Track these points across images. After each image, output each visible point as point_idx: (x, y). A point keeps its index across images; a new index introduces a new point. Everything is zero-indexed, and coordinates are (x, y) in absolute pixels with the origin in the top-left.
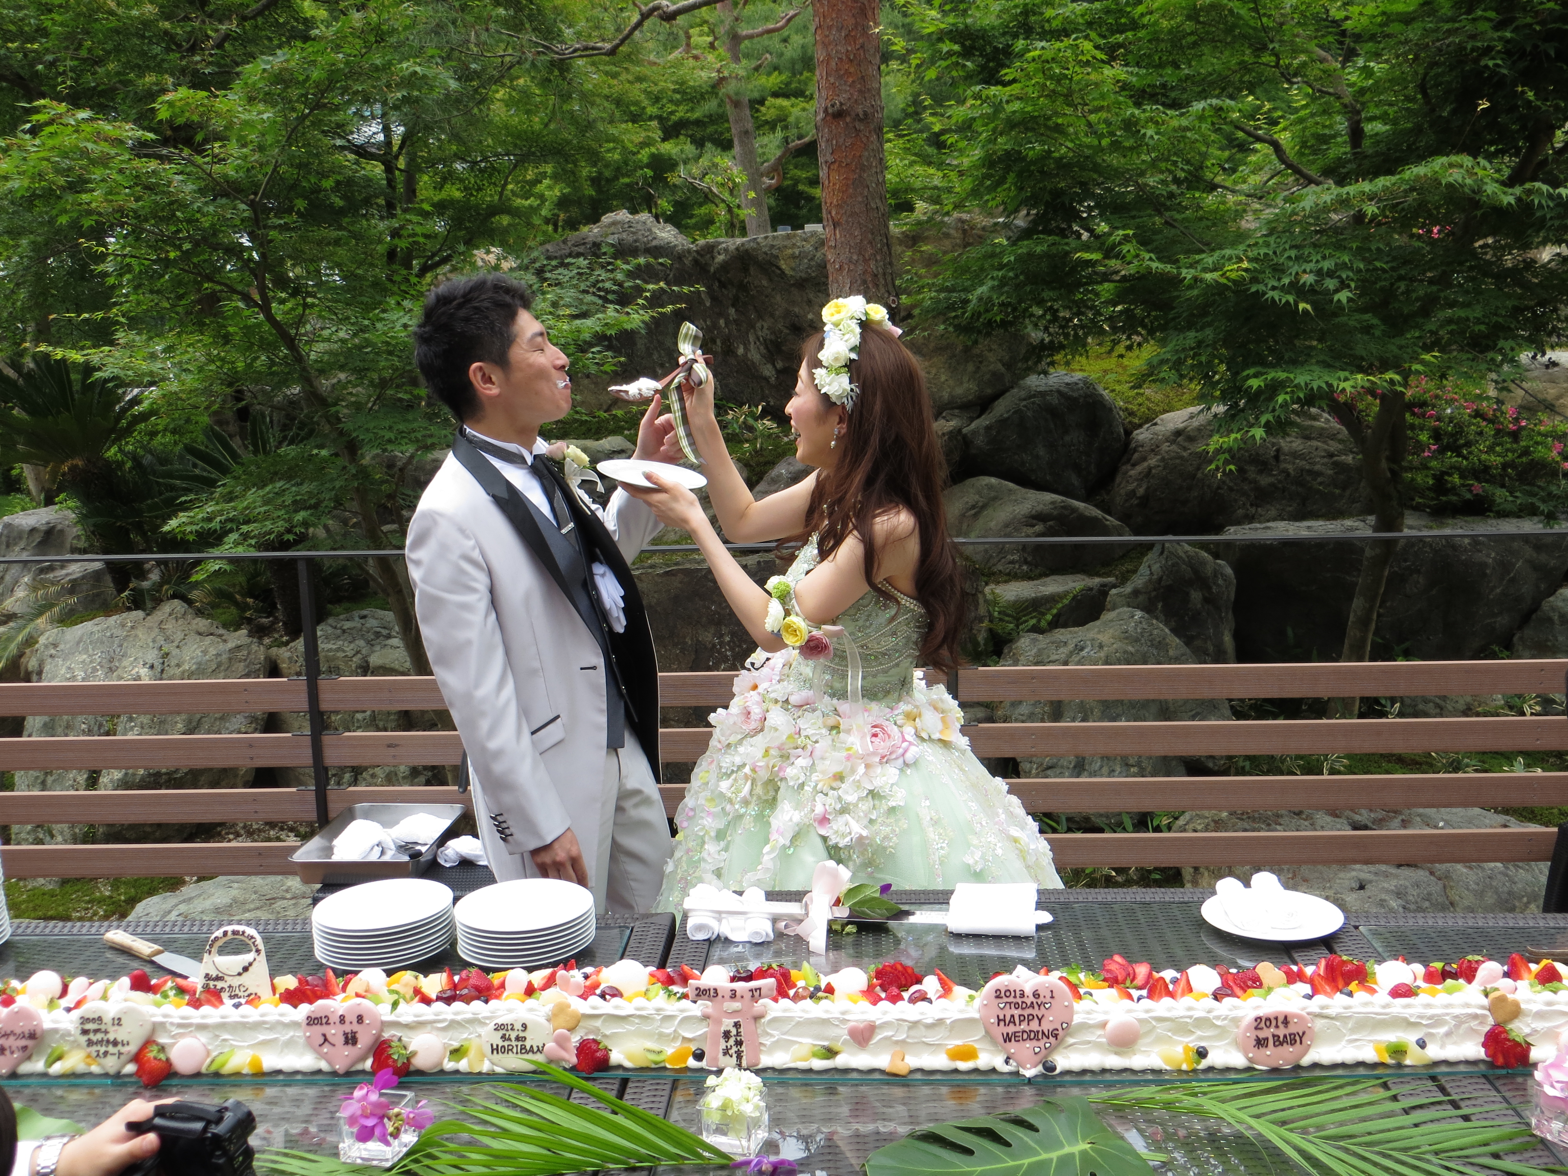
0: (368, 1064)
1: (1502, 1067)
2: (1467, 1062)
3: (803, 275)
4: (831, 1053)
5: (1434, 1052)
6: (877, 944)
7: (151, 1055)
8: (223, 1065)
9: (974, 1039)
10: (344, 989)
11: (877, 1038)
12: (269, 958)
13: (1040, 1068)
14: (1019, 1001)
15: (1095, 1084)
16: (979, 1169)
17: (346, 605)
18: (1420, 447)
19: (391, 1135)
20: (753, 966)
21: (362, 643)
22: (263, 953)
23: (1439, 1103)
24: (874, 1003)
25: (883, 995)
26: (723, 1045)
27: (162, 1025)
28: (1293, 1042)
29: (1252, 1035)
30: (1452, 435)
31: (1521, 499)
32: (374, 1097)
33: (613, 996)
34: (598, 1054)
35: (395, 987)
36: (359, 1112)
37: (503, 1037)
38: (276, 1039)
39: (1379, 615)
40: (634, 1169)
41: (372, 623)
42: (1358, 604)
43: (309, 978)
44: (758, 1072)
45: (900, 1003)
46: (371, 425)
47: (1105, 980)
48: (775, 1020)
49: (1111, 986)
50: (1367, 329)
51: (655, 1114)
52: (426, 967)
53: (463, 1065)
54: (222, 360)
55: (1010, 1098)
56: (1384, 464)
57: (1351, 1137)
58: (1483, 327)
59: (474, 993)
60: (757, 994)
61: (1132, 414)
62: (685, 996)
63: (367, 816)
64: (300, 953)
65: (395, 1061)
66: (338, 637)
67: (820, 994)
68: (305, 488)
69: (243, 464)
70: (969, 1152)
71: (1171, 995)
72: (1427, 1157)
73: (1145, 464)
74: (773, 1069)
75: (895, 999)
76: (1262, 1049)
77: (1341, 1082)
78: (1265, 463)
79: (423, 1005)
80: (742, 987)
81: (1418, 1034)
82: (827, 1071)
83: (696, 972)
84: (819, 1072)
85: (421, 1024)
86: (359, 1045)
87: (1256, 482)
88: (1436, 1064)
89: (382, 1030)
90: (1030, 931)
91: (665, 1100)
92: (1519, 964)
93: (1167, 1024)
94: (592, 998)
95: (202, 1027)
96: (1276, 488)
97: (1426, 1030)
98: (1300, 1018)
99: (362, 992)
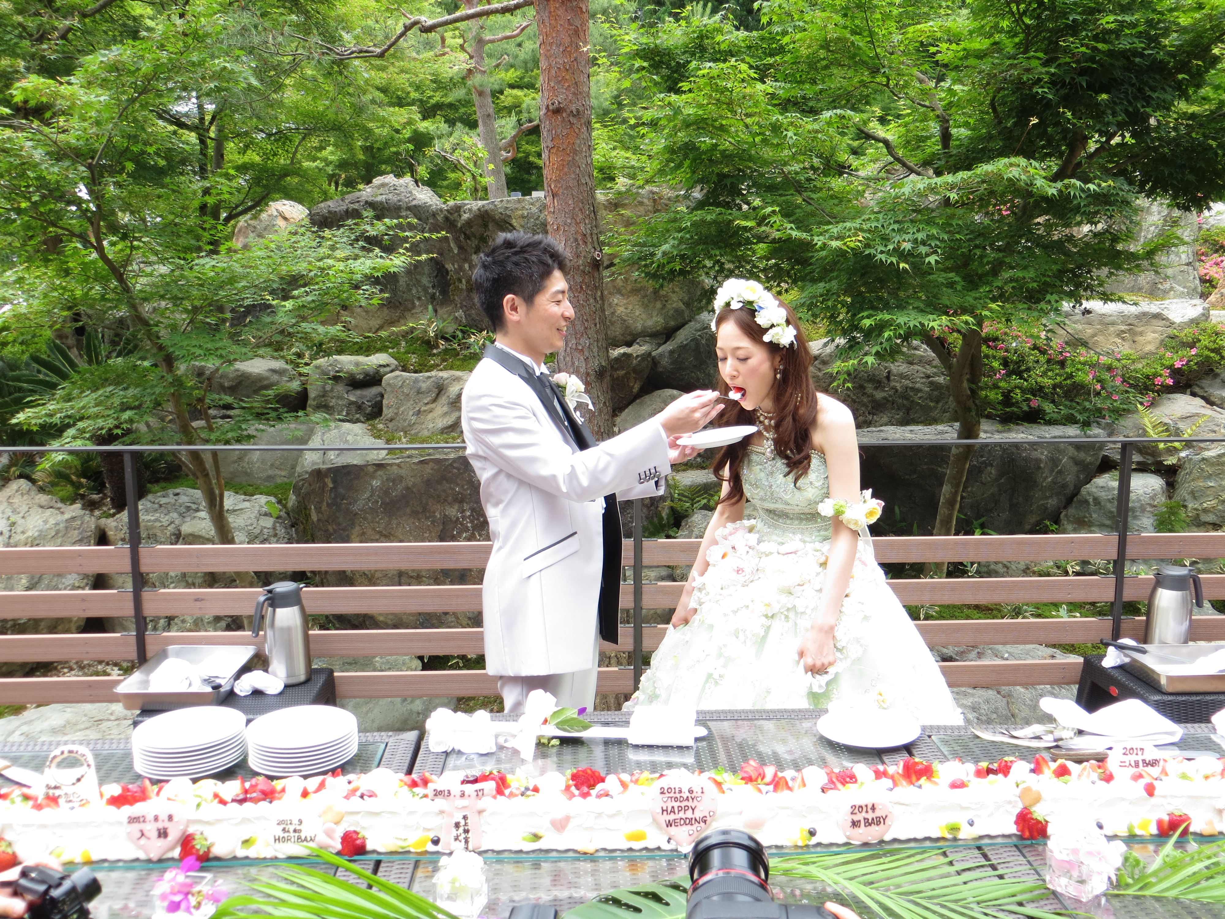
0: (176, 853)
1: (1028, 839)
2: (1004, 836)
4: (537, 837)
5: (979, 829)
6: (574, 754)
9: (644, 825)
10: (158, 793)
11: (570, 826)
12: (98, 771)
14: (678, 795)
17: (163, 484)
18: (994, 371)
19: (194, 907)
20: (479, 772)
21: (175, 515)
22: (93, 767)
23: (982, 866)
24: (570, 799)
25: (576, 792)
26: (454, 832)
27: (9, 825)
28: (878, 823)
29: (849, 818)
30: (1017, 363)
31: (1064, 411)
32: (181, 878)
33: (370, 796)
34: (358, 842)
35: (197, 792)
36: (168, 890)
37: (284, 830)
38: (102, 835)
39: (962, 498)
41: (183, 499)
42: (946, 489)
43: (130, 786)
44: (480, 853)
45: (589, 798)
46: (185, 343)
47: (743, 779)
48: (493, 813)
49: (747, 783)
50: (951, 285)
51: (402, 887)
52: (225, 775)
53: (252, 852)
54: (64, 288)
55: (671, 869)
56: (965, 385)
57: (918, 892)
58: (1035, 285)
59: (261, 796)
60: (480, 793)
62: (426, 796)
63: (178, 655)
64: (123, 766)
65: (198, 850)
66: (156, 511)
67: (529, 793)
68: (131, 392)
69: (79, 372)
70: (637, 910)
71: (789, 788)
72: (971, 906)
74: (493, 851)
75: (585, 795)
76: (856, 829)
77: (912, 852)
78: (879, 382)
79: (221, 806)
80: (470, 789)
81: (969, 815)
82: (533, 851)
83: (434, 777)
84: (528, 853)
85: (219, 821)
86: (170, 838)
87: (872, 396)
88: (981, 837)
89: (187, 826)
90: (691, 742)
91: (409, 876)
92: (1042, 763)
93: (787, 811)
94: (353, 799)
95: (43, 826)
96: (888, 401)
97: (974, 812)
98: (884, 805)
99: (172, 797)
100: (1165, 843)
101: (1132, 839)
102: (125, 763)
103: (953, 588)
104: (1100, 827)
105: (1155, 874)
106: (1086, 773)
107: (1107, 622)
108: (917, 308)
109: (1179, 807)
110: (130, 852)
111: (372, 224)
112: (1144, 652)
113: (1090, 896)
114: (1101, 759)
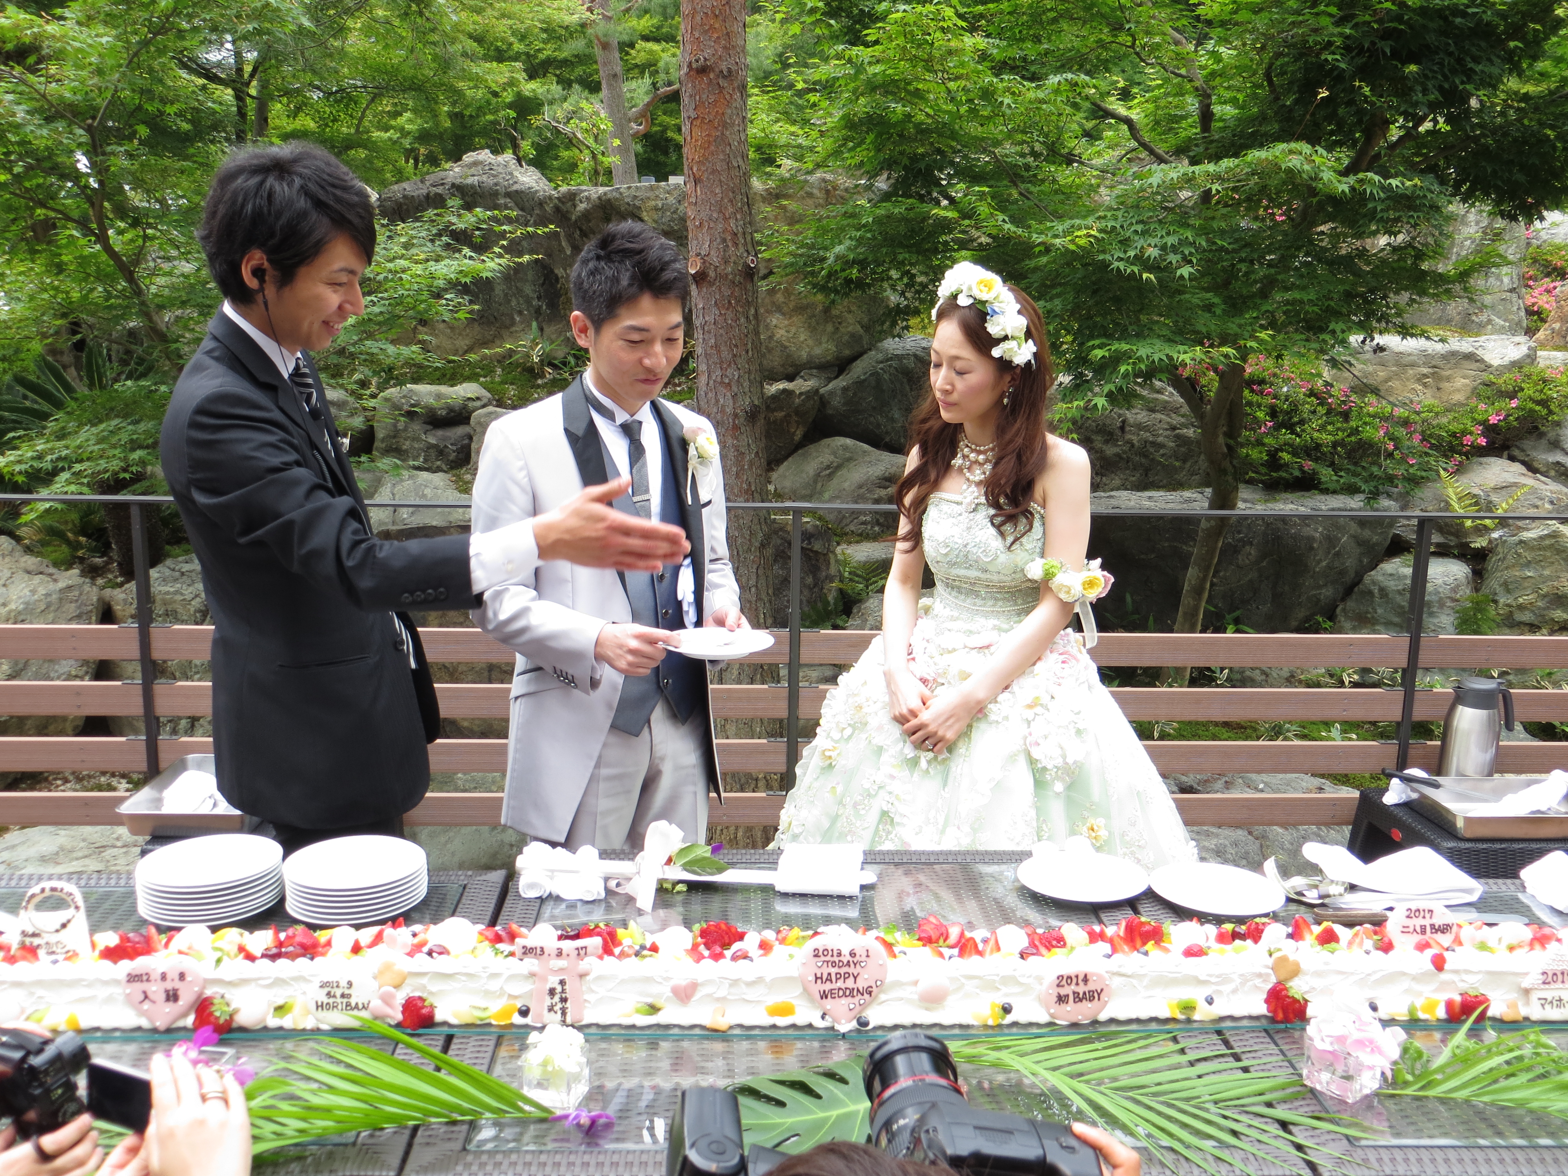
0: (189, 1021)
1: (1281, 1022)
2: (1251, 1018)
4: (654, 1009)
5: (1220, 1009)
6: (706, 903)
9: (791, 995)
10: (167, 945)
11: (698, 995)
12: (89, 914)
13: (854, 1024)
14: (836, 959)
16: (790, 1120)
17: (183, 547)
18: (1258, 422)
20: (581, 923)
22: (83, 910)
23: (1222, 1056)
24: (698, 961)
25: (706, 953)
26: (548, 1001)
28: (1091, 999)
29: (1054, 992)
30: (1287, 413)
31: (1346, 479)
33: (440, 953)
34: (424, 1011)
35: (217, 945)
37: (329, 994)
38: (92, 998)
39: (1212, 585)
40: (454, 1123)
42: (1192, 574)
43: (131, 935)
44: (580, 1028)
45: (722, 961)
47: (919, 939)
48: (599, 978)
49: (925, 945)
50: (1209, 308)
51: (479, 1070)
52: (253, 923)
53: (288, 1022)
54: (56, 289)
55: (825, 1052)
56: (1221, 440)
57: (1139, 1088)
58: (1316, 310)
59: (299, 950)
60: (582, 952)
62: (512, 954)
63: (199, 766)
64: (123, 908)
65: (217, 1018)
66: (176, 580)
67: (645, 952)
68: (142, 427)
69: (76, 399)
70: (781, 1104)
71: (980, 953)
72: (1207, 1106)
74: (597, 1025)
75: (717, 957)
76: (1063, 1006)
77: (1135, 1036)
78: (1111, 434)
79: (248, 962)
80: (568, 945)
81: (1207, 991)
82: (649, 1027)
83: (524, 930)
84: (642, 1028)
85: (244, 982)
86: (181, 1003)
87: (1102, 452)
88: (1222, 1019)
89: (204, 988)
90: (855, 890)
91: (488, 1055)
92: (1302, 926)
93: (976, 981)
94: (418, 956)
95: (17, 984)
96: (1121, 458)
97: (1214, 988)
98: (1099, 976)
99: (185, 950)
100: (1457, 1030)
101: (1413, 1024)
102: (127, 904)
103: (1198, 700)
104: (1374, 1008)
105: (1441, 1069)
106: (1357, 940)
107: (1392, 747)
108: (1163, 336)
109: (1473, 985)
110: (129, 1019)
111: (459, 216)
112: (1437, 786)
113: (1358, 1096)
114: (1378, 922)
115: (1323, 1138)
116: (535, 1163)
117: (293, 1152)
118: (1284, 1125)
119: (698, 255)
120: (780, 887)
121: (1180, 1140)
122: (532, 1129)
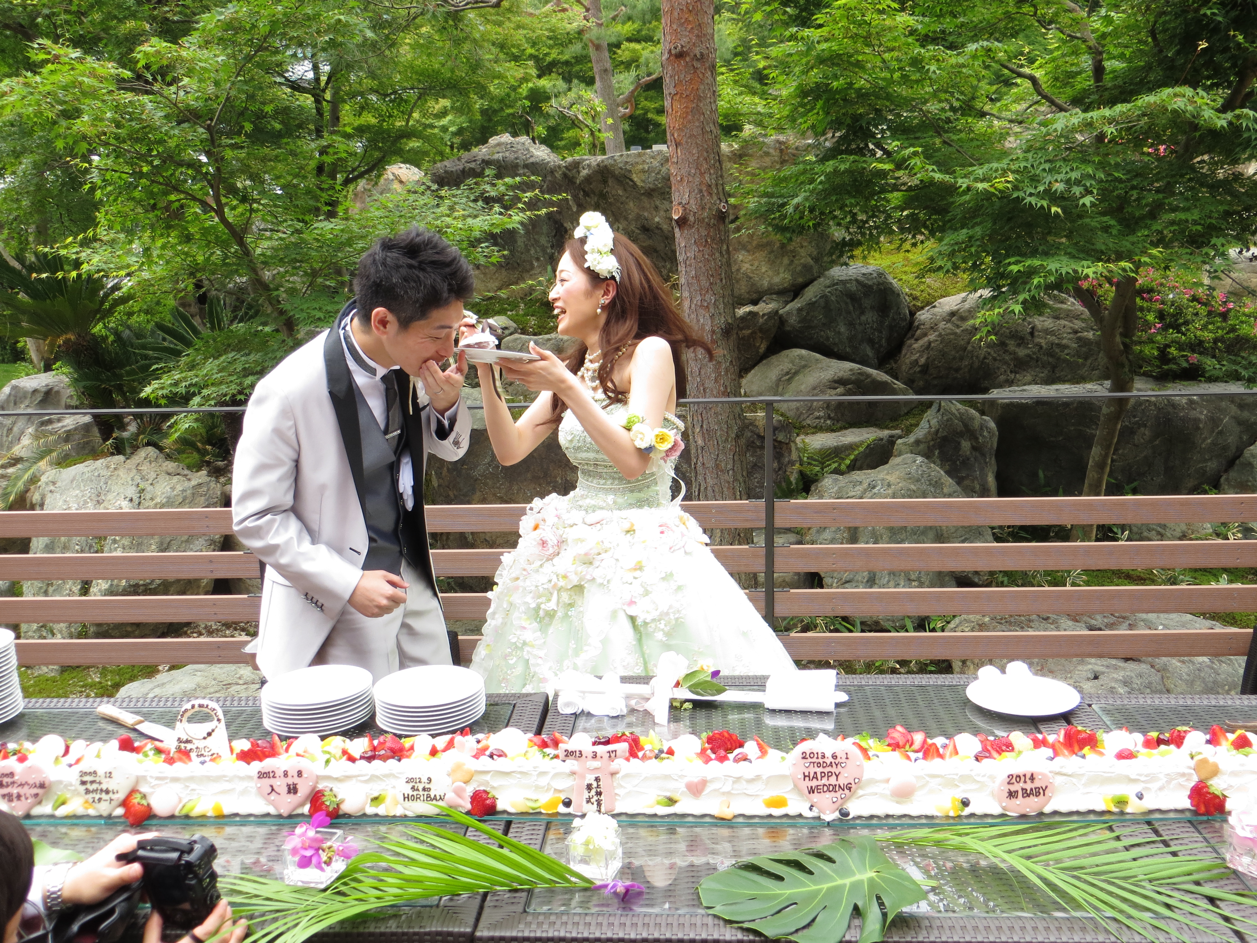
0: (306, 809)
1: (1203, 815)
2: (1176, 811)
3: (651, 186)
4: (672, 801)
5: (1149, 803)
6: (709, 717)
7: (135, 801)
8: (192, 809)
9: (784, 790)
10: (287, 750)
11: (707, 790)
12: (228, 726)
13: (837, 815)
14: (821, 761)
15: (880, 827)
16: (788, 892)
18: (1148, 325)
19: (325, 863)
20: (609, 733)
22: (223, 721)
23: (1153, 842)
24: (706, 762)
25: (713, 756)
26: (586, 795)
27: (144, 778)
28: (1038, 794)
29: (1006, 788)
30: (1173, 316)
31: (1227, 366)
32: (311, 833)
33: (500, 756)
34: (488, 802)
35: (326, 749)
36: (300, 845)
37: (413, 788)
38: (233, 789)
39: (1113, 461)
40: (516, 891)
42: (1096, 452)
43: (259, 742)
44: (614, 816)
45: (726, 762)
46: (305, 306)
47: (889, 745)
48: (627, 776)
49: (894, 750)
51: (534, 848)
52: (352, 733)
53: (381, 810)
54: (187, 254)
55: (813, 837)
56: (1118, 339)
57: (1082, 868)
58: (1199, 228)
59: (389, 753)
60: (613, 755)
61: (915, 298)
62: (557, 757)
64: (253, 723)
65: (327, 807)
67: (663, 755)
68: (252, 357)
69: (202, 339)
70: (780, 878)
71: (941, 756)
72: (1143, 884)
73: (926, 339)
74: (626, 814)
75: (722, 759)
76: (1013, 800)
77: (1075, 825)
78: (1022, 338)
79: (350, 763)
80: (602, 750)
81: (1138, 788)
82: (669, 816)
83: (565, 738)
84: (662, 817)
85: (348, 778)
86: (299, 794)
87: (1015, 353)
88: (1151, 812)
89: (317, 782)
90: (831, 707)
91: (540, 837)
92: (1219, 733)
93: (938, 780)
94: (483, 758)
95: (175, 780)
96: (1032, 358)
97: (1143, 785)
98: (1044, 775)
99: (301, 753)
108: (1069, 254)
110: (259, 806)
111: (493, 184)
115: (1248, 912)
116: (582, 923)
117: (391, 912)
118: (1212, 900)
119: (680, 204)
120: (769, 705)
121: (1121, 912)
122: (577, 897)
